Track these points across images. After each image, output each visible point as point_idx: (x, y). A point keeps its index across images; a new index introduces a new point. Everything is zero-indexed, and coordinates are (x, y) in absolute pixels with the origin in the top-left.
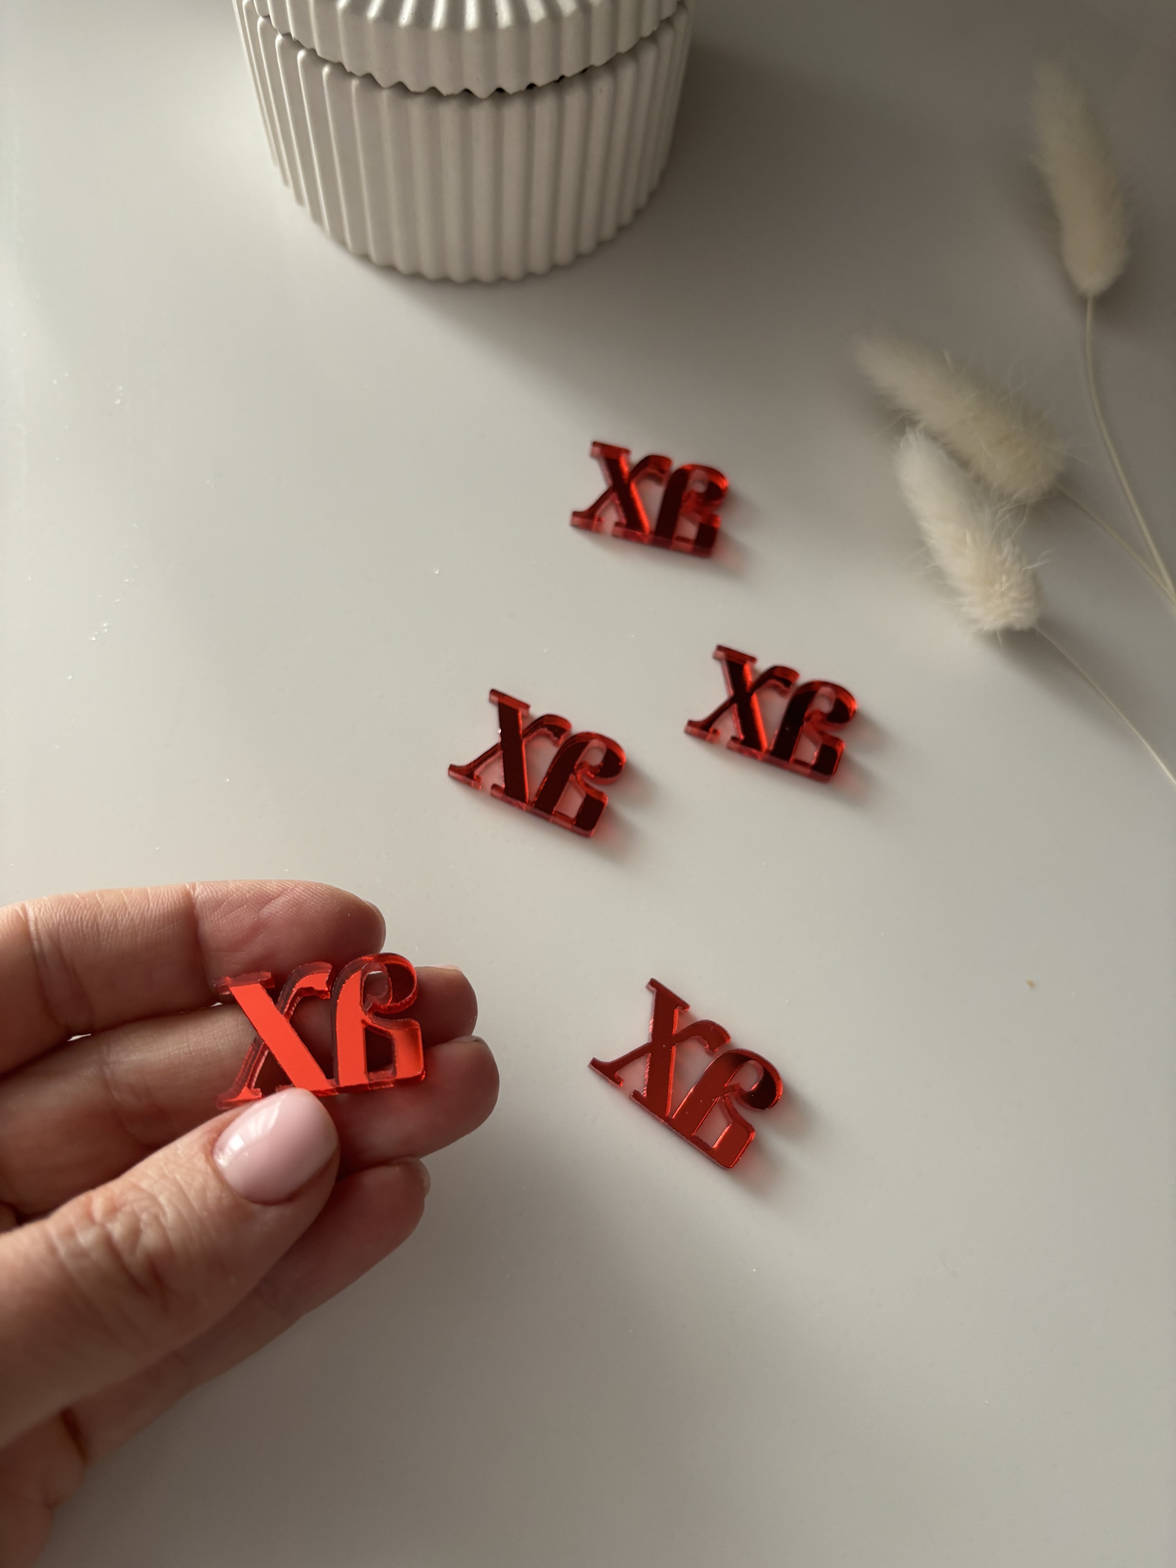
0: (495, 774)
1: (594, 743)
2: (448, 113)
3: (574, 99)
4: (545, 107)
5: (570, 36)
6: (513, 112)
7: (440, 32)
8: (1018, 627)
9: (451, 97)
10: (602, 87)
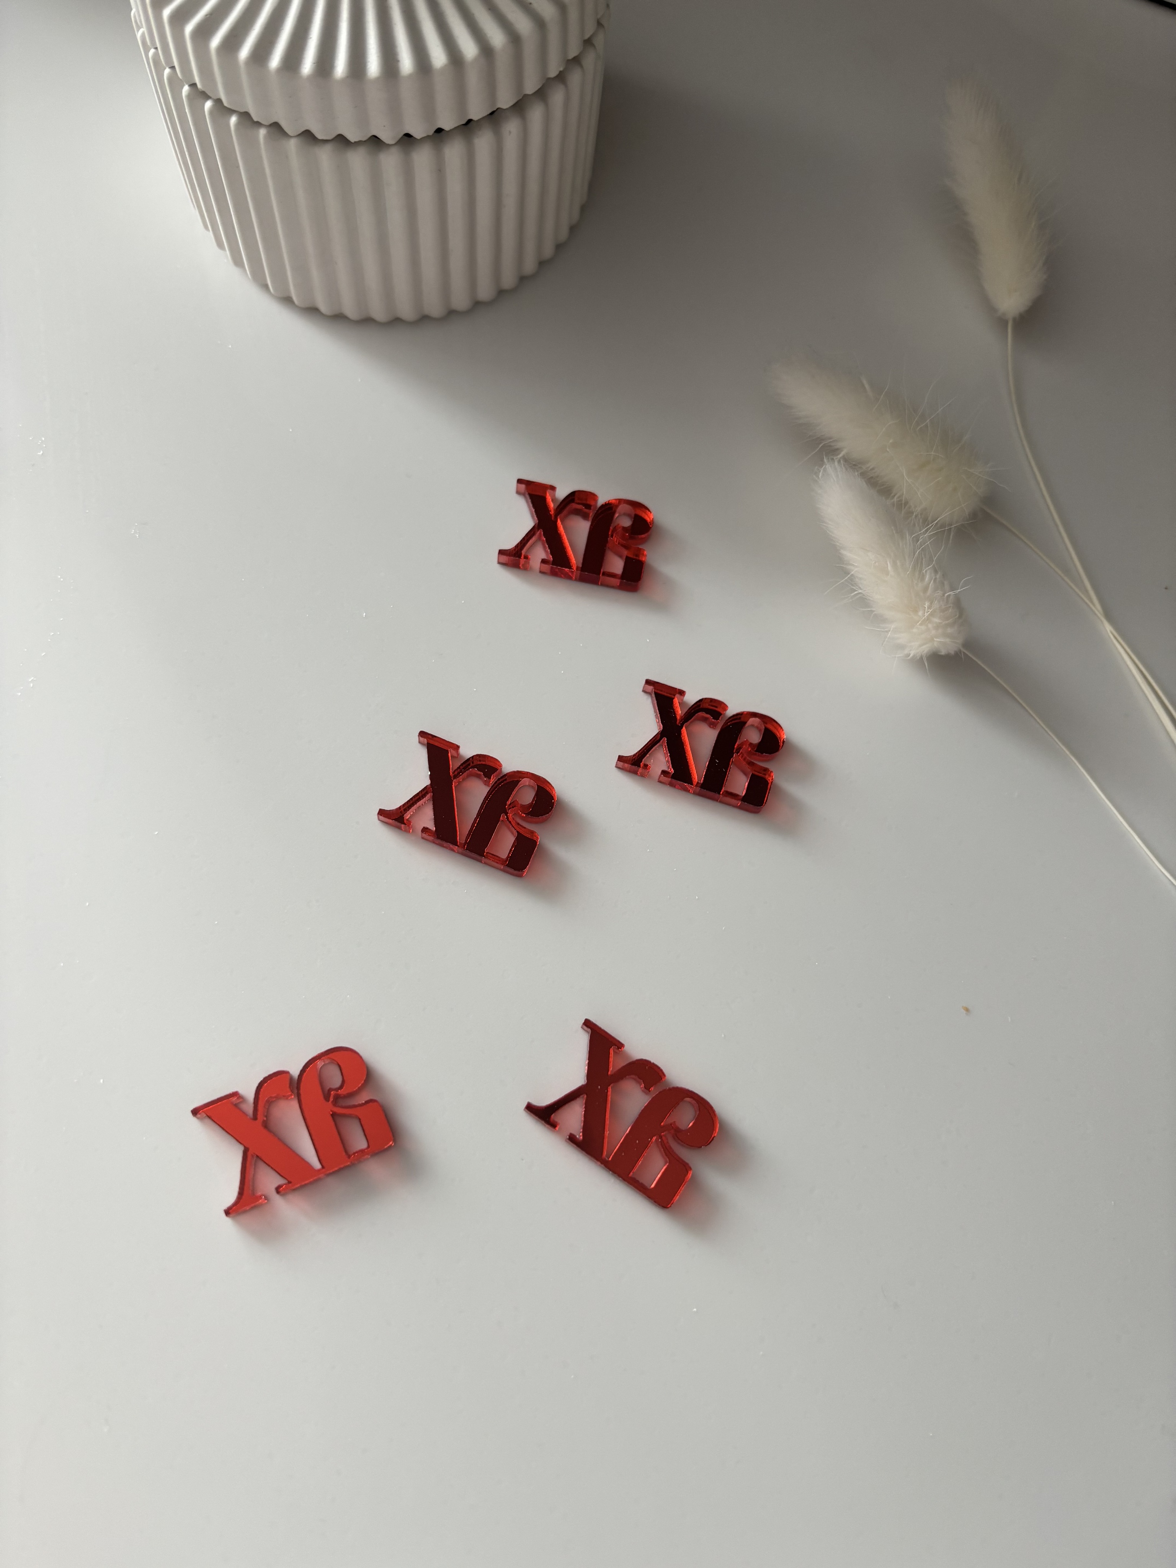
0: (426, 817)
1: (526, 781)
2: (357, 160)
3: (483, 142)
4: (454, 152)
5: (474, 80)
6: (423, 158)
7: (344, 80)
8: (943, 652)
9: (358, 143)
10: (511, 128)
